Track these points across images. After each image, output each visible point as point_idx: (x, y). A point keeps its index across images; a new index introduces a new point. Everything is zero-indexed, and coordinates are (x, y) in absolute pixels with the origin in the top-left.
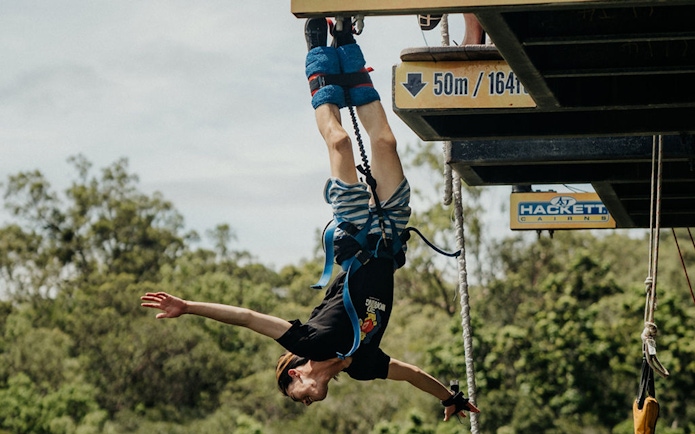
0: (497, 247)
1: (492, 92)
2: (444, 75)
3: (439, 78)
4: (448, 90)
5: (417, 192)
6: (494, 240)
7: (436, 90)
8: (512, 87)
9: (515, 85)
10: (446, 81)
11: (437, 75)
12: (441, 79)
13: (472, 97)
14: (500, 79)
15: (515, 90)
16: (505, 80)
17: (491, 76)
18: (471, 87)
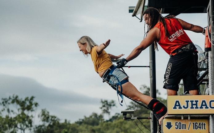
0: (37, 128)
1: (194, 129)
2: (178, 123)
3: (177, 124)
4: (180, 128)
5: (12, 111)
6: (36, 126)
7: (176, 128)
8: (200, 128)
9: (201, 127)
10: (179, 125)
11: (176, 123)
12: (178, 124)
13: (188, 130)
14: (196, 125)
15: (201, 128)
16: (198, 125)
17: (194, 124)
18: (187, 127)
